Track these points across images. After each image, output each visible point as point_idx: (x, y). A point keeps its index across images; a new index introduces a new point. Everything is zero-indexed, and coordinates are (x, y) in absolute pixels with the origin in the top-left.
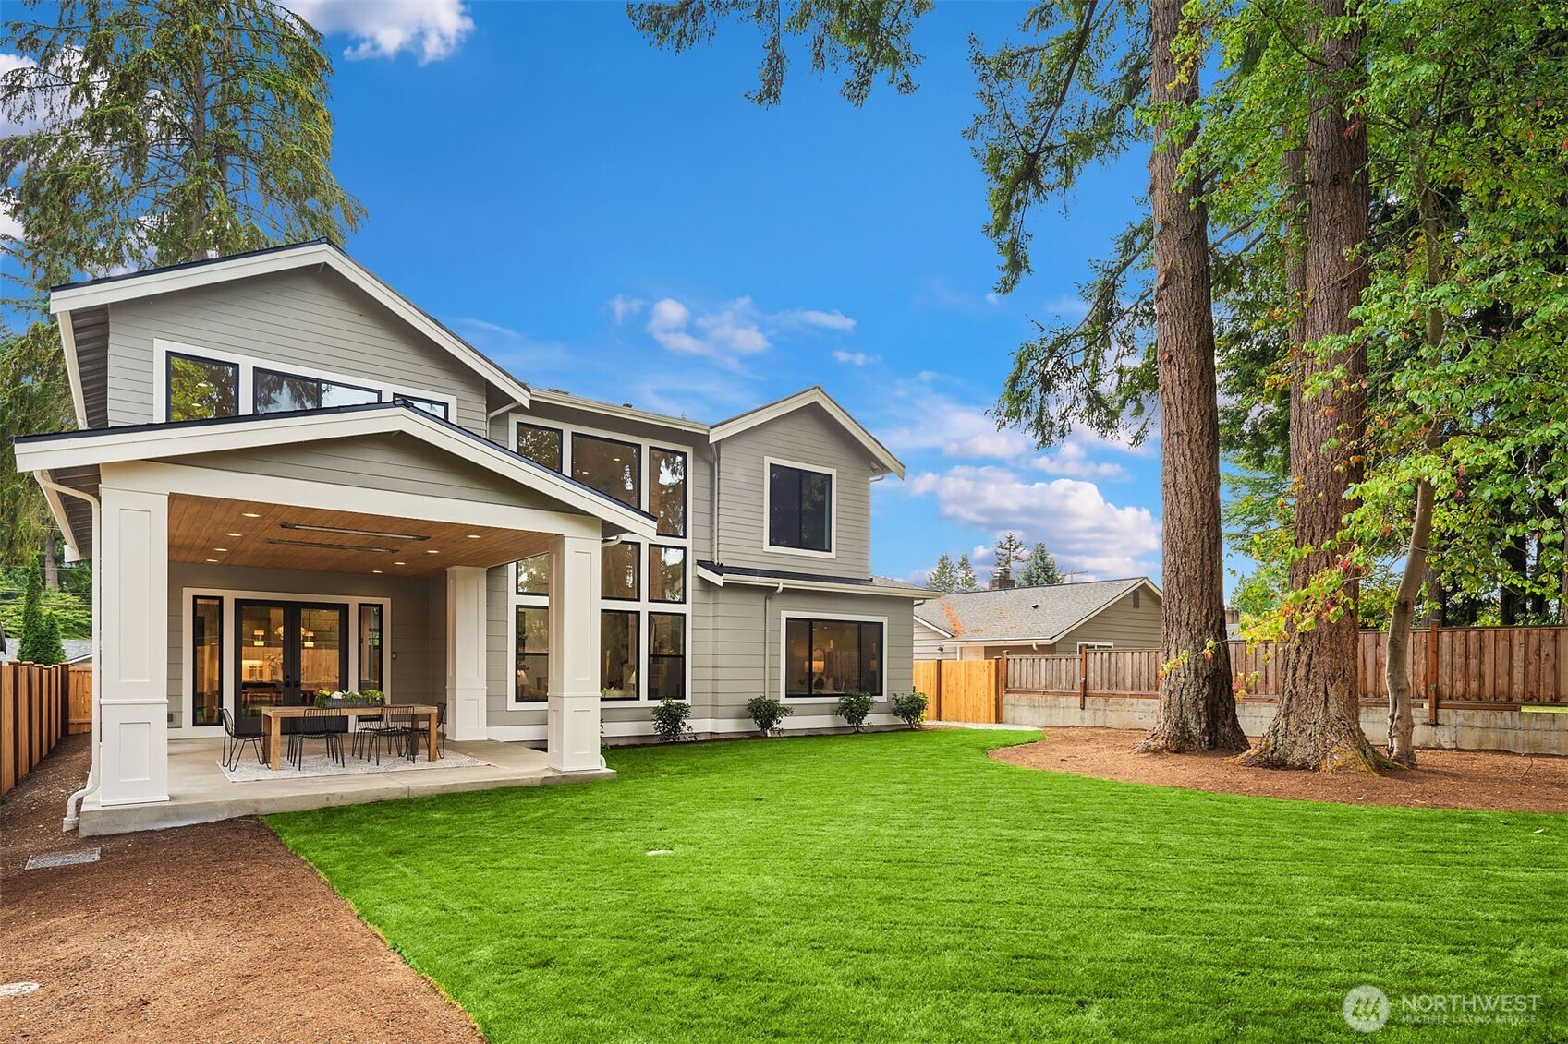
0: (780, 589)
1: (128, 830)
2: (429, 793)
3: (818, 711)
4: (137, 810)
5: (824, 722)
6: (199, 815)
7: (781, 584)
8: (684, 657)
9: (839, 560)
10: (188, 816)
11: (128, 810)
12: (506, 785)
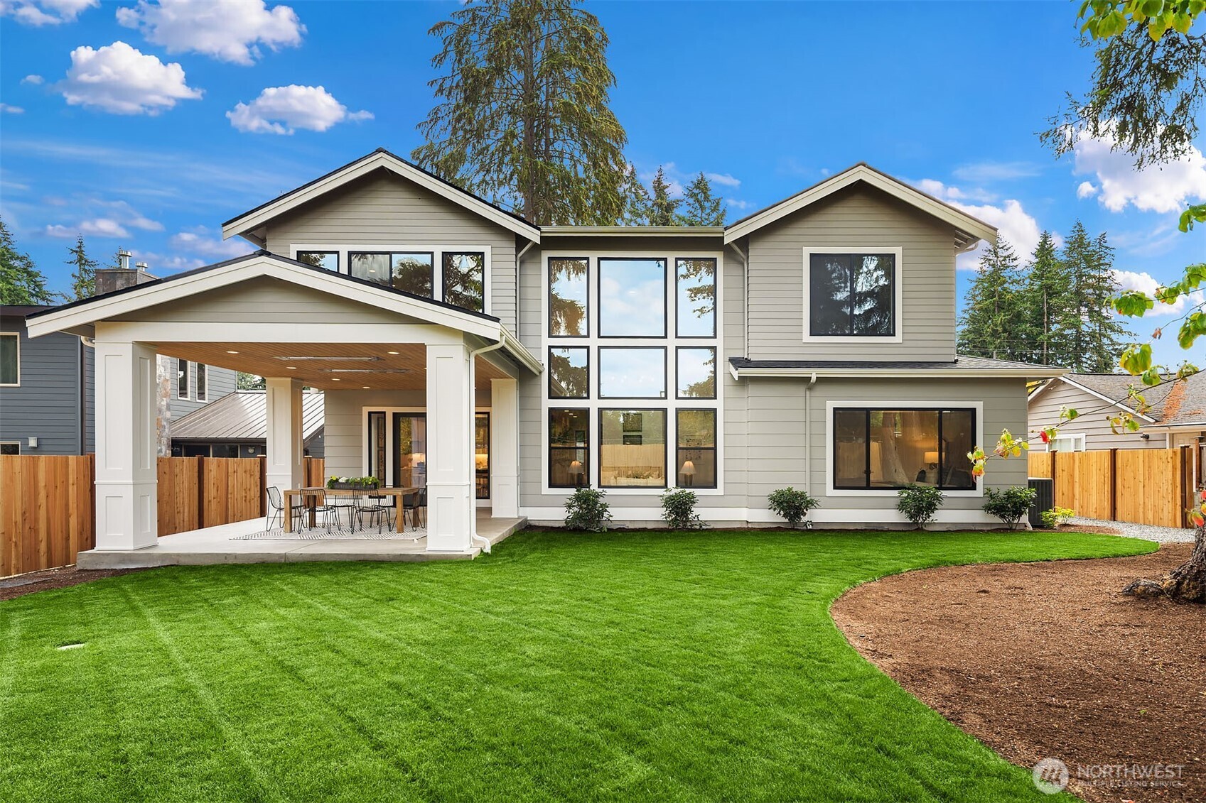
0: (813, 379)
1: (102, 568)
2: (301, 559)
3: (881, 505)
4: (108, 554)
5: (892, 516)
6: (143, 562)
7: (814, 374)
8: (715, 449)
9: (908, 344)
10: (137, 562)
11: (103, 554)
12: (366, 558)
